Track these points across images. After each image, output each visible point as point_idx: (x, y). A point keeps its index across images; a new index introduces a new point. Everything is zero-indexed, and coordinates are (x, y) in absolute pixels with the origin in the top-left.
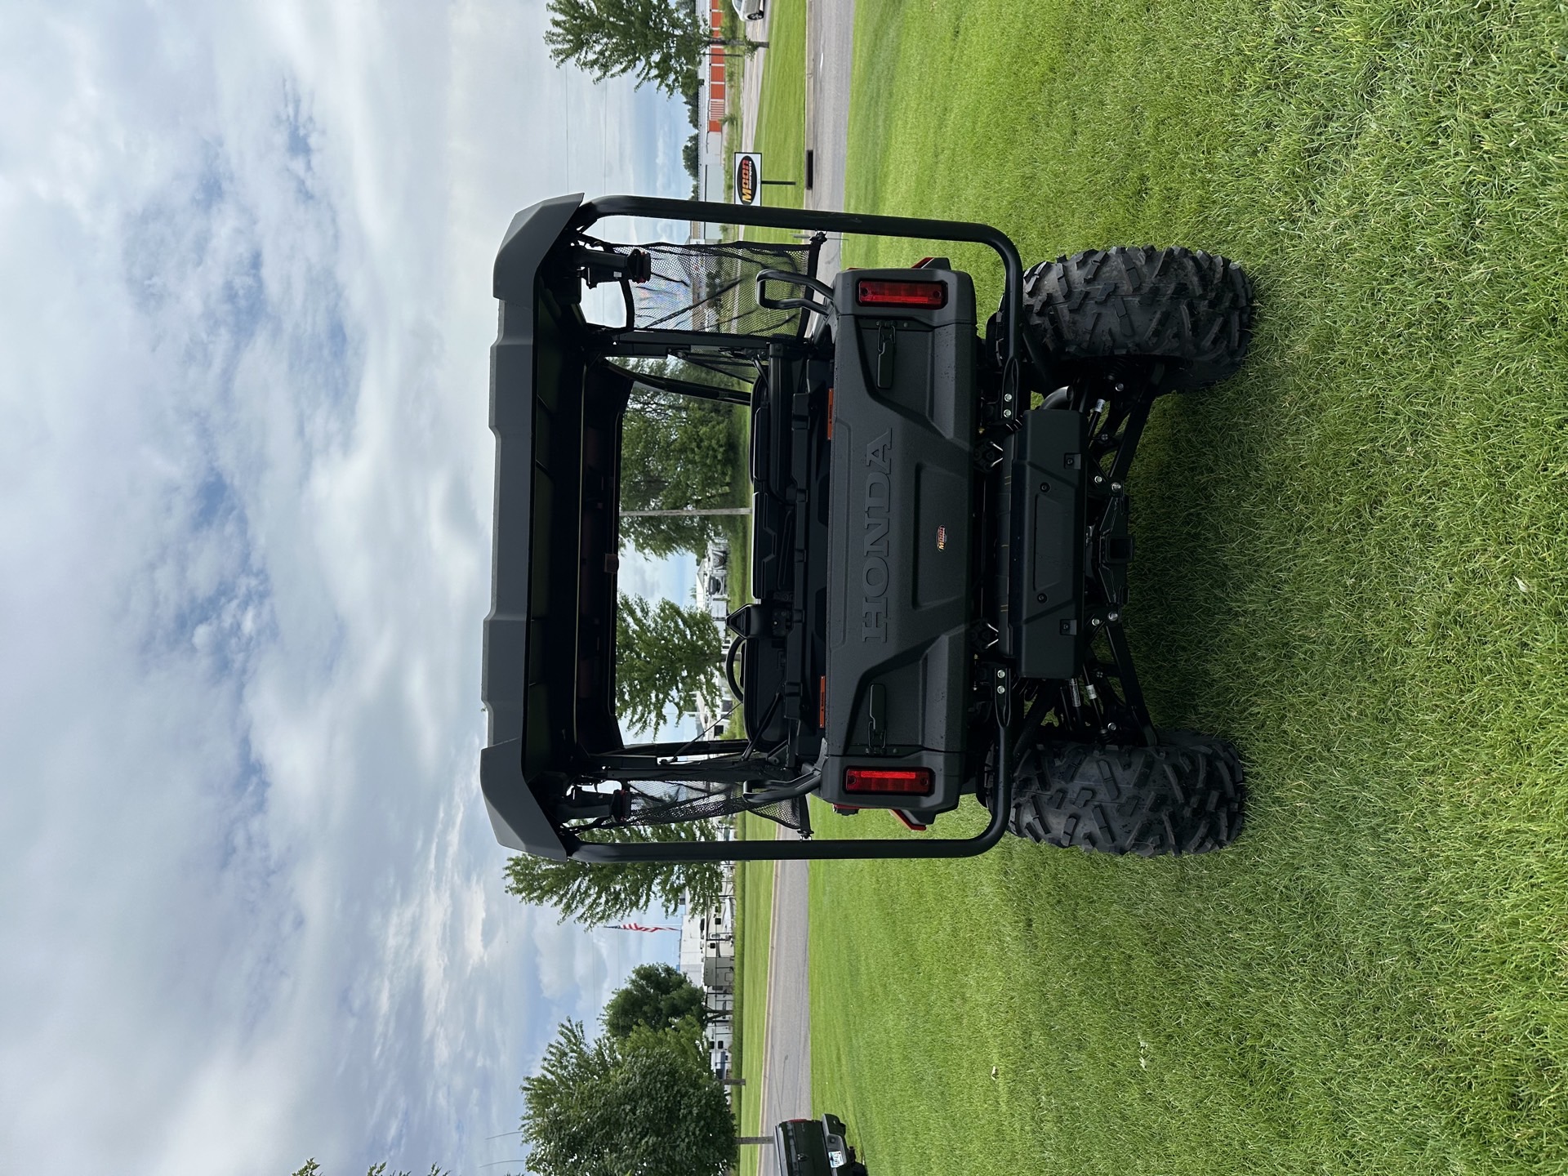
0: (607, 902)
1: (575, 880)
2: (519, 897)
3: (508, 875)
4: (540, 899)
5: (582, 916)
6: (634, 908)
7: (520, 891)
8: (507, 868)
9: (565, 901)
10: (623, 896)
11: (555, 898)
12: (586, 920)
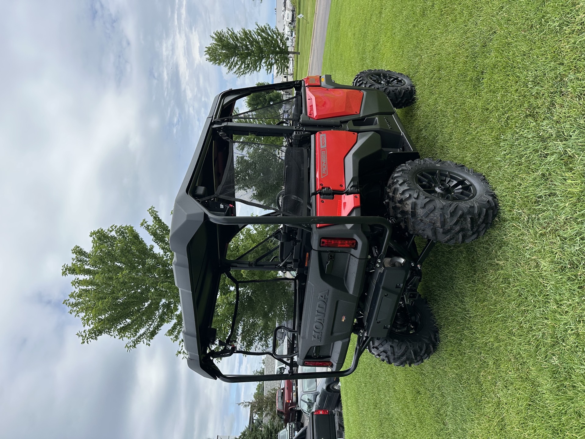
0: (245, 67)
1: (232, 57)
2: (212, 63)
3: (206, 54)
4: (219, 64)
5: (235, 72)
6: (255, 71)
7: (211, 61)
8: (205, 52)
9: (229, 65)
10: (251, 66)
11: (225, 64)
12: (237, 74)
